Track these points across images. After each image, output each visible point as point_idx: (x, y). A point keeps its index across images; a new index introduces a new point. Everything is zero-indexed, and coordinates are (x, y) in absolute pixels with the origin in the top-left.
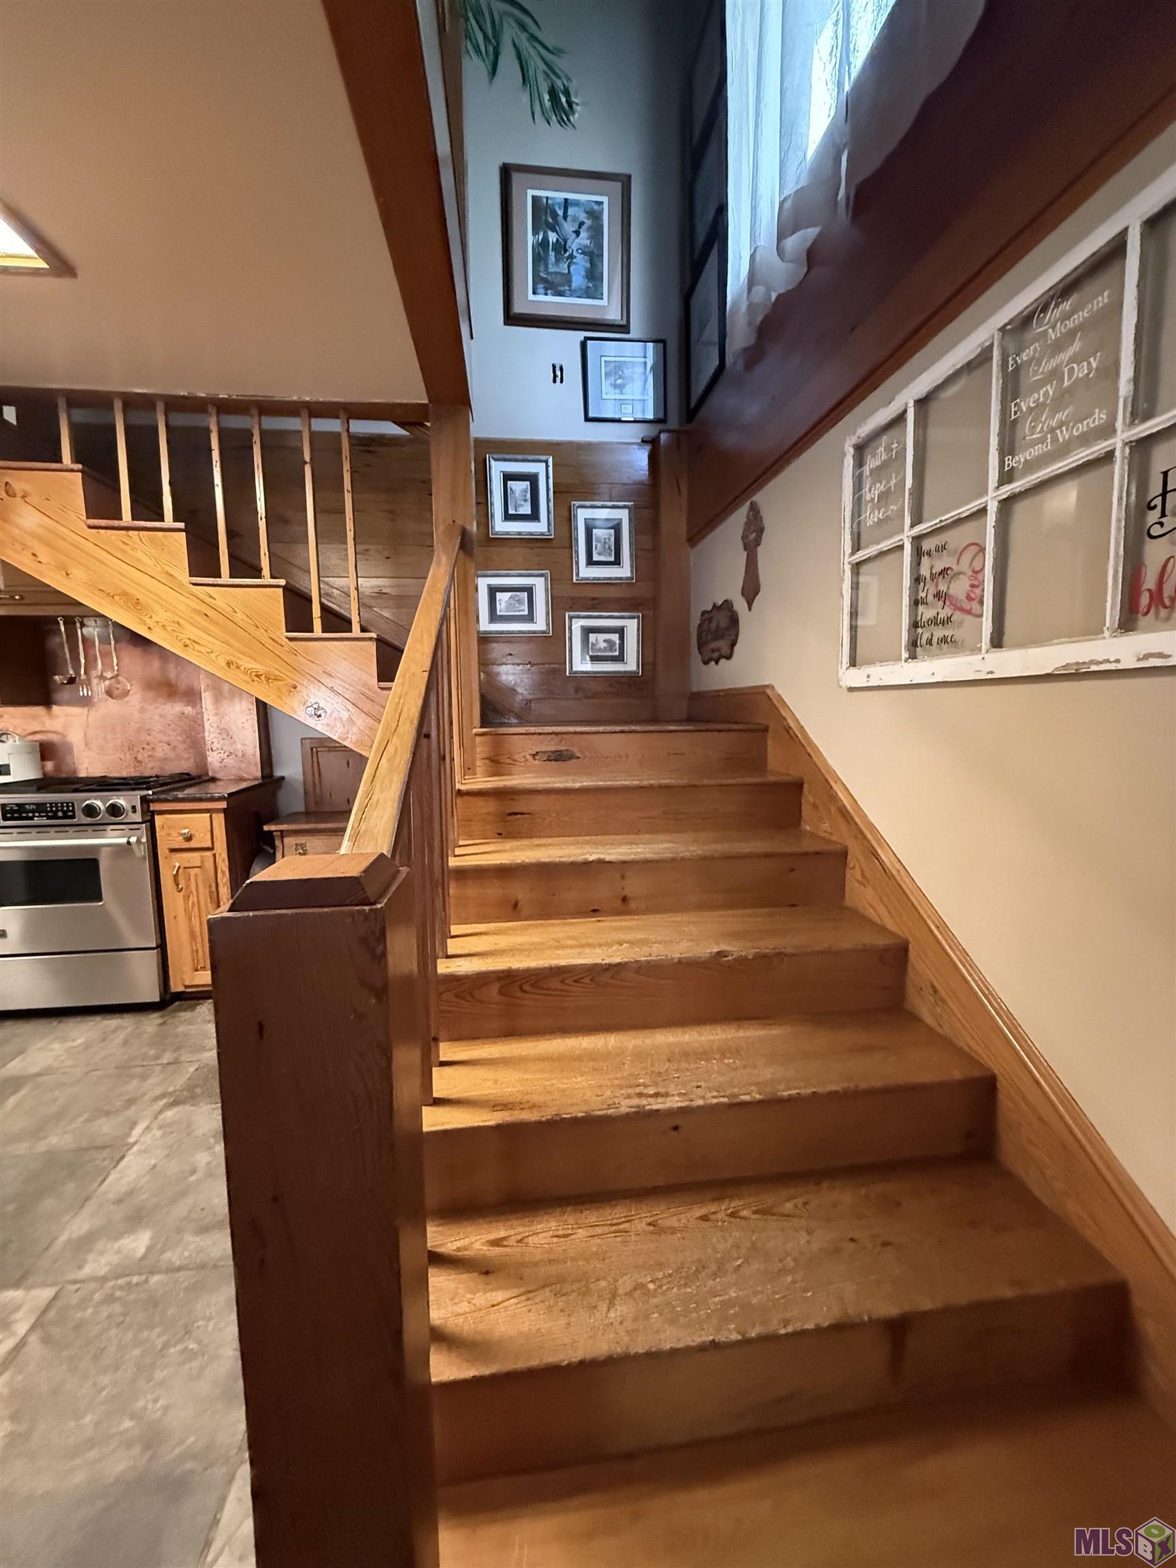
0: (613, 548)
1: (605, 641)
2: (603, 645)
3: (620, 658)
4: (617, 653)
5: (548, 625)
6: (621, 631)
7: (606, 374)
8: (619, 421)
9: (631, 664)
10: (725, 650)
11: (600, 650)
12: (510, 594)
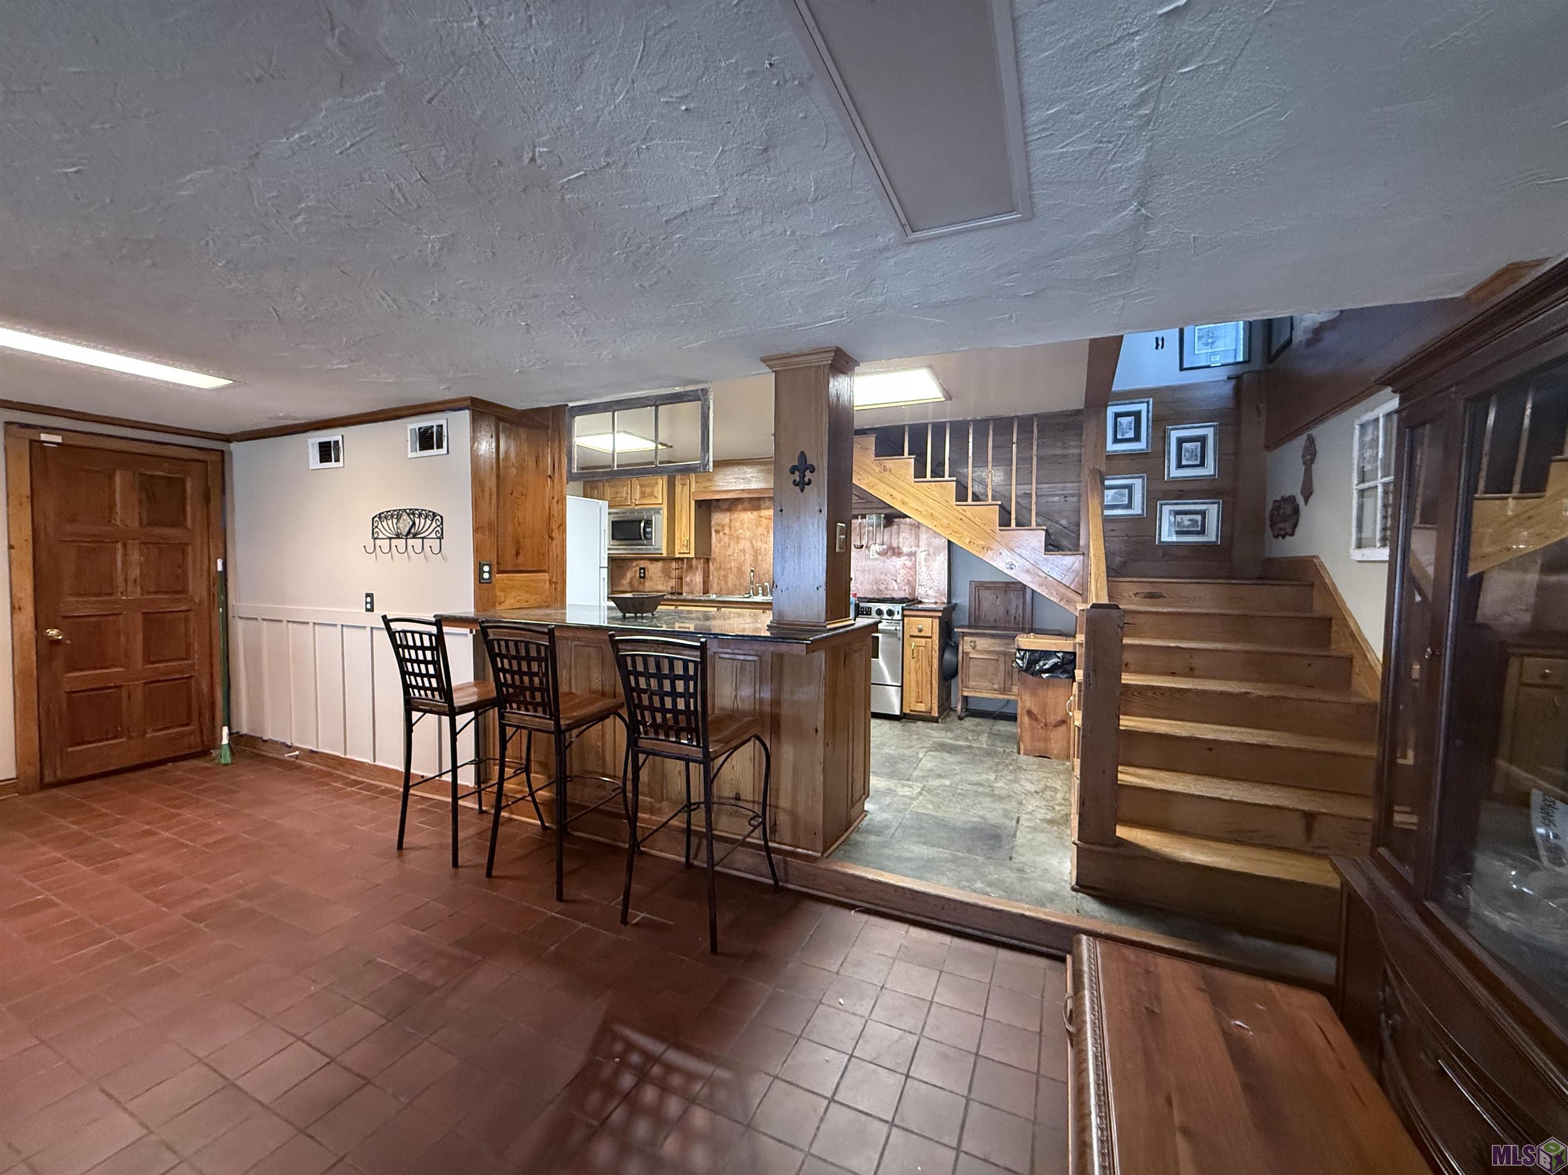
0: (1199, 455)
1: (1189, 520)
2: (1187, 523)
3: (1202, 532)
4: (1199, 529)
5: (1143, 510)
6: (1203, 513)
7: (1199, 338)
8: (1209, 367)
9: (1211, 536)
10: (1290, 530)
11: (1184, 526)
12: (1114, 491)
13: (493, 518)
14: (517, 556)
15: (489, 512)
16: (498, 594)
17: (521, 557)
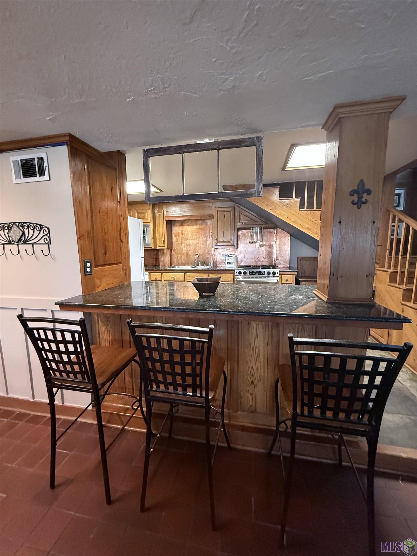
13: (90, 228)
14: (105, 254)
15: (87, 225)
16: (97, 281)
17: (107, 255)
